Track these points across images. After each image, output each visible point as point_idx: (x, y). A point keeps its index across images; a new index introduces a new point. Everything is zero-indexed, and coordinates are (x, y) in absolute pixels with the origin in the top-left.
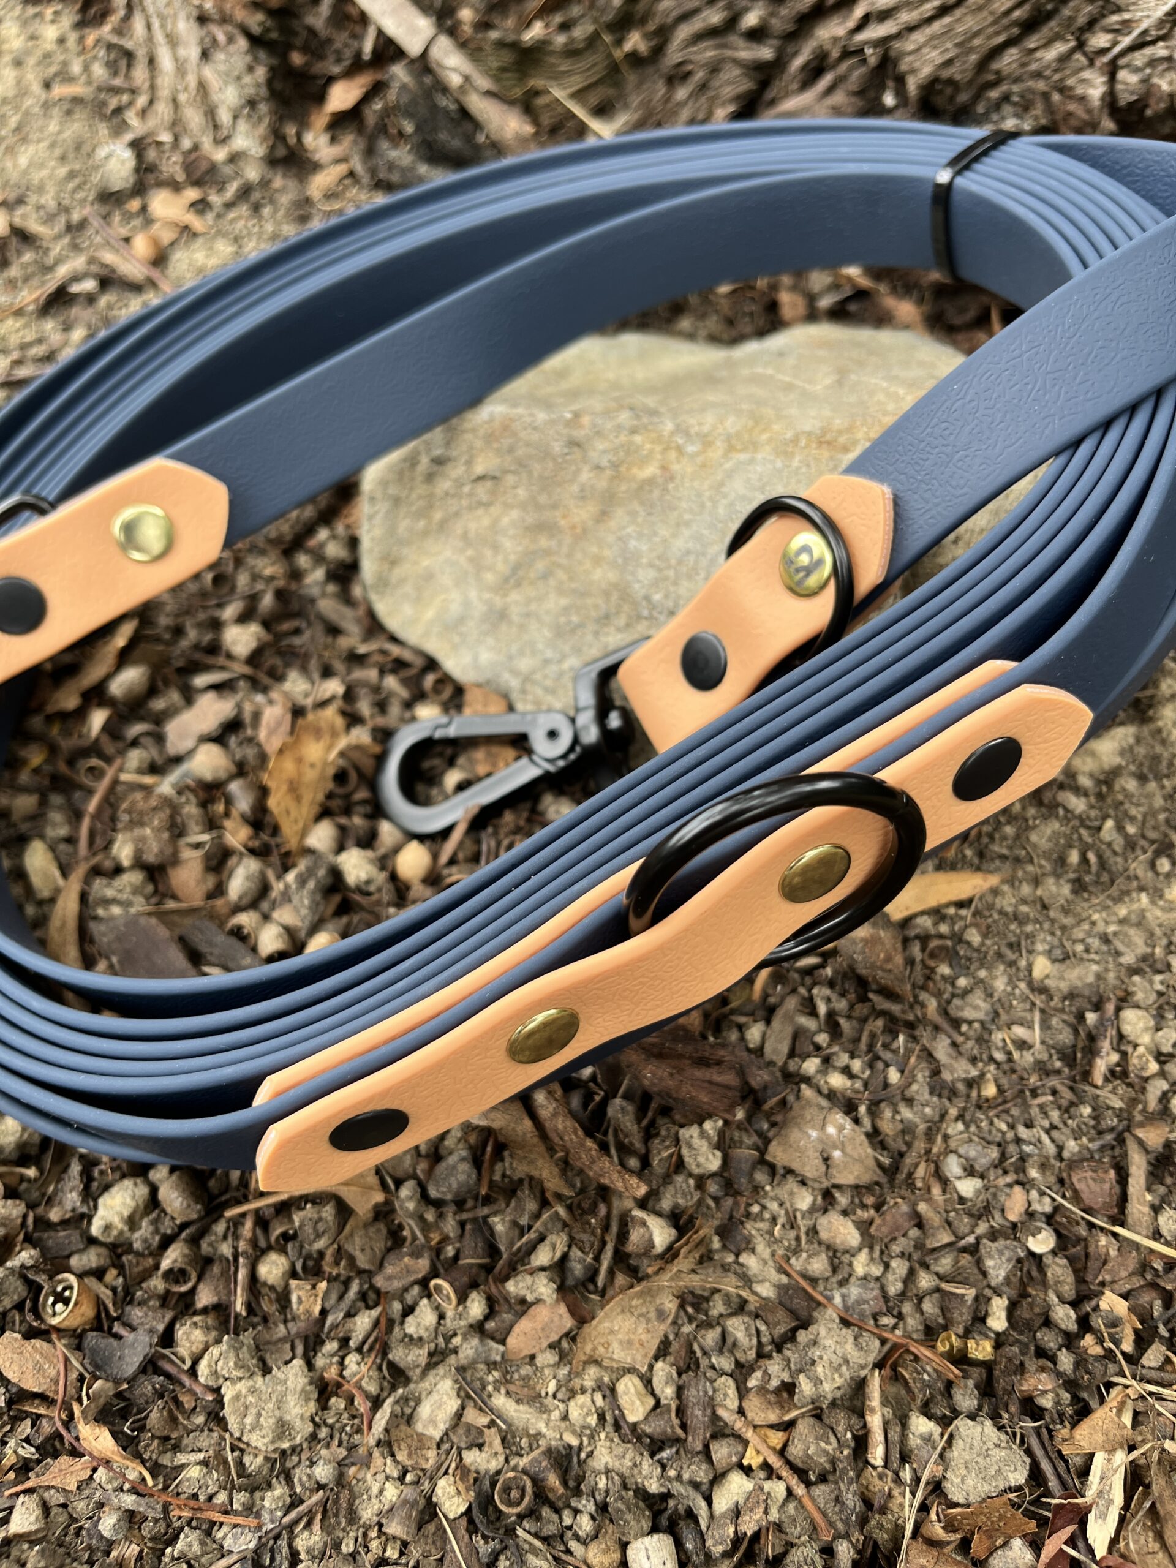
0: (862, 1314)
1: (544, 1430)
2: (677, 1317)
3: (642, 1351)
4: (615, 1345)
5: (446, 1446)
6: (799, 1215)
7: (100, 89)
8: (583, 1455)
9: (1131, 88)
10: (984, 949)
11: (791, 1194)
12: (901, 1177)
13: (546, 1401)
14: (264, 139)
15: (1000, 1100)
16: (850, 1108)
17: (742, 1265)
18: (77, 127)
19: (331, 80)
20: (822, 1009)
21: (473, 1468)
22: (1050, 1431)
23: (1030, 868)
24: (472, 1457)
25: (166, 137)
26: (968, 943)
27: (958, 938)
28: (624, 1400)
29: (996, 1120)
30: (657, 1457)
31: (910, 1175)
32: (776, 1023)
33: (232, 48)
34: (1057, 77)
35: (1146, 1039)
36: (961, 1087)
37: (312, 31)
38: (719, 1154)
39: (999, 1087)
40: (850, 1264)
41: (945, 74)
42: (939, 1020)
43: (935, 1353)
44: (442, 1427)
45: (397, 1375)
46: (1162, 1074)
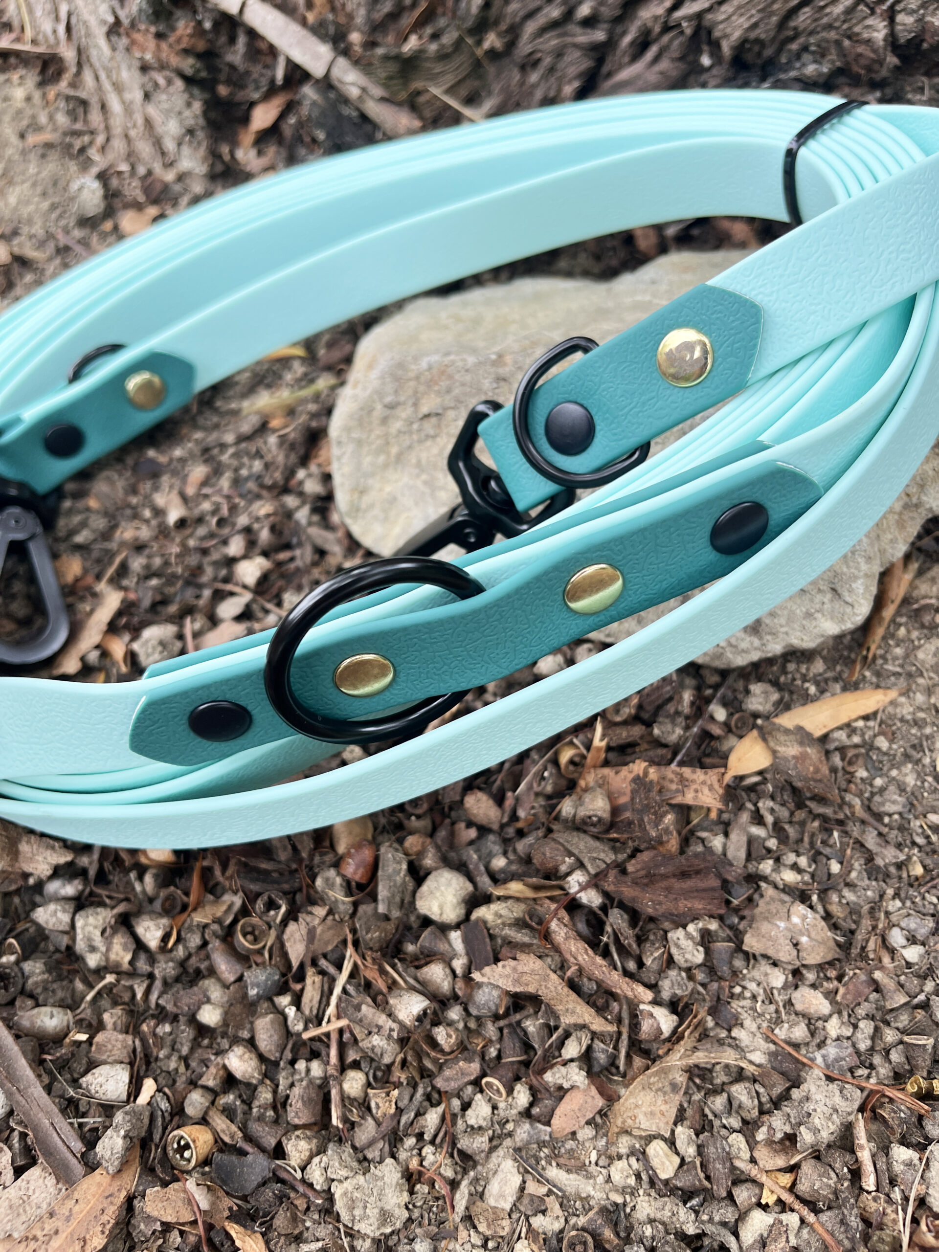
0: (841, 1069)
1: (592, 1193)
2: (688, 1088)
3: (664, 1120)
4: (641, 1117)
5: (515, 1216)
6: (775, 992)
7: (65, 134)
8: (628, 1210)
9: (908, 28)
10: (892, 752)
11: (766, 975)
12: (855, 951)
13: (590, 1169)
14: (205, 159)
15: (928, 878)
16: (803, 897)
17: (735, 1039)
18: (52, 166)
19: (252, 104)
20: (769, 819)
21: (540, 1231)
23: (920, 681)
24: (538, 1222)
25: (124, 167)
26: (878, 749)
27: (870, 746)
28: (655, 1162)
29: (927, 895)
30: (688, 1205)
31: (863, 948)
32: (733, 836)
33: (172, 89)
34: (845, 26)
36: (893, 870)
37: (232, 67)
38: (701, 949)
39: (924, 867)
40: (824, 1029)
41: (753, 35)
42: (865, 816)
43: (906, 1095)
44: (512, 1199)
45: (466, 1160)
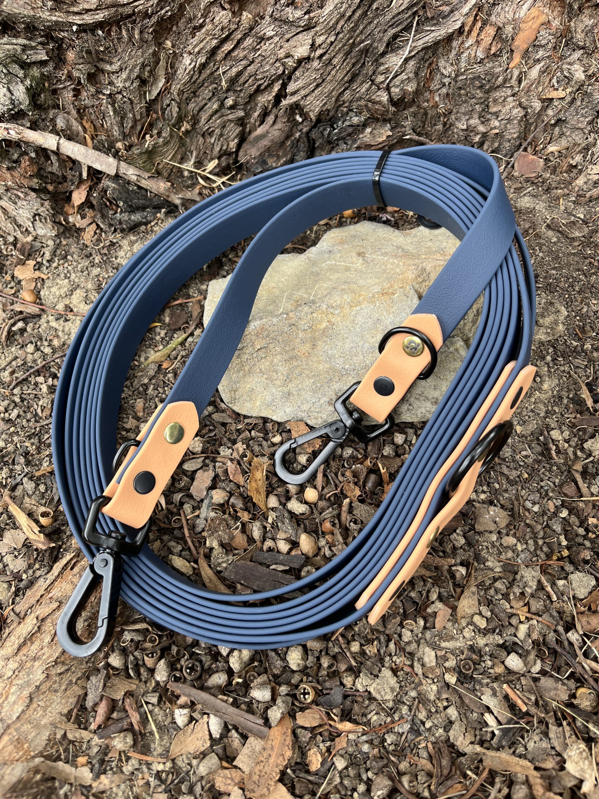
0: (528, 561)
1: (460, 645)
2: (478, 592)
3: (475, 607)
4: (467, 610)
5: (439, 666)
6: (495, 543)
8: (476, 645)
9: (397, 93)
11: (489, 537)
12: (516, 516)
13: (456, 637)
14: (52, 227)
15: (530, 477)
16: (491, 503)
17: (487, 566)
19: (71, 191)
21: (450, 667)
22: (594, 565)
24: (447, 664)
28: (478, 623)
29: (533, 484)
30: (496, 633)
31: (519, 513)
34: (368, 97)
35: (560, 438)
36: (517, 479)
37: (53, 174)
38: (463, 537)
39: (528, 473)
40: (517, 549)
41: (324, 108)
42: (500, 461)
43: (554, 561)
44: (435, 661)
45: (411, 655)
46: (570, 446)
